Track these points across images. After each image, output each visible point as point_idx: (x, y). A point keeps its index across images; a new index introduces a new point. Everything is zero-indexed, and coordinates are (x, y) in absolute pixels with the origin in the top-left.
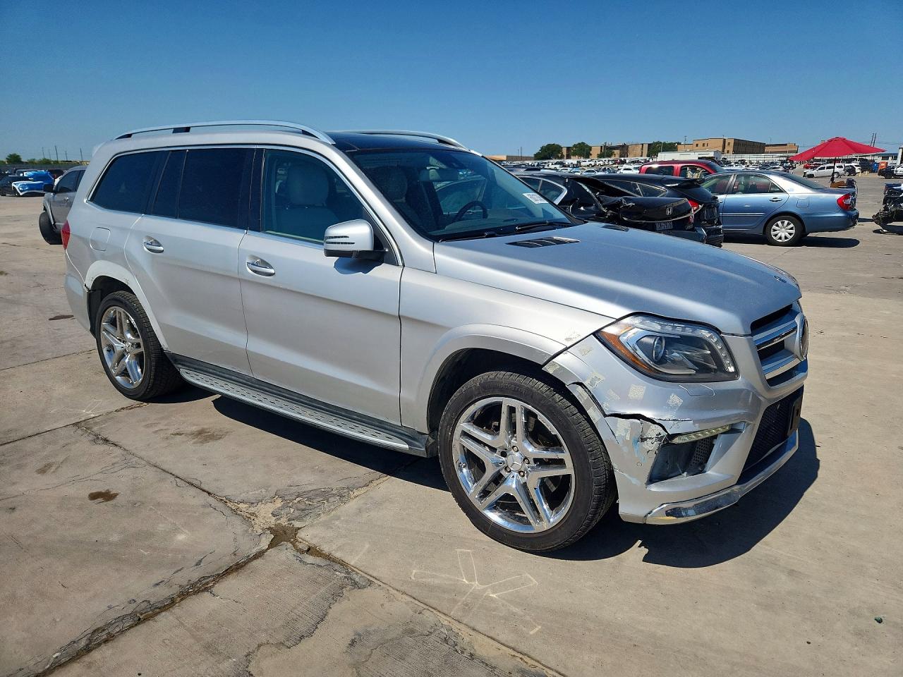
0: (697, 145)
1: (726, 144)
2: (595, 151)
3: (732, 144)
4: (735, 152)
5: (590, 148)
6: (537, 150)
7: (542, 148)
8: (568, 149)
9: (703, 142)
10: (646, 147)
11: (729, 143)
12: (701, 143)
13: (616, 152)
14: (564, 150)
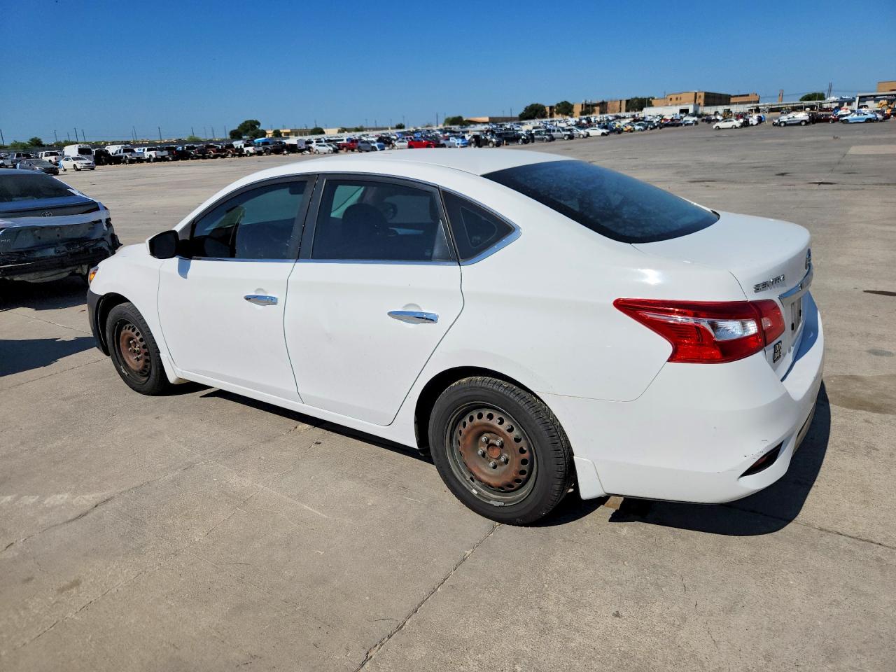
0: (671, 99)
1: (698, 97)
2: (577, 109)
3: (703, 97)
4: (707, 104)
5: (572, 106)
6: (521, 110)
7: (526, 109)
8: (551, 108)
9: (678, 96)
10: (624, 103)
11: (700, 97)
12: (674, 97)
13: (597, 109)
14: (548, 109)
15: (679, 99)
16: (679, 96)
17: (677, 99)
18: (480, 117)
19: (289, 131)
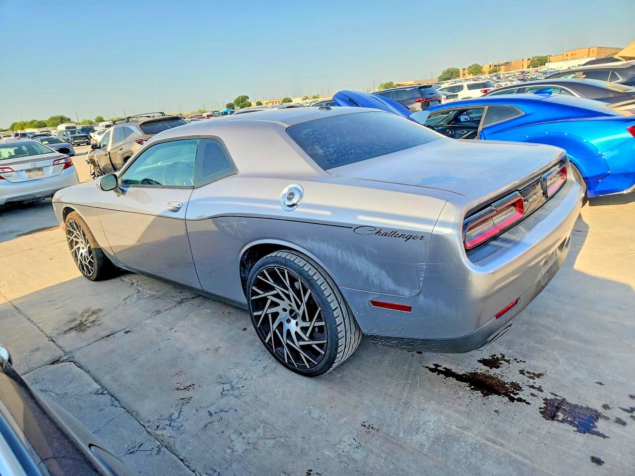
0: (567, 55)
1: (591, 53)
2: (486, 69)
3: (596, 51)
11: (593, 51)
12: (569, 53)
13: (503, 68)
14: (461, 71)
15: (574, 55)
16: (574, 52)
17: (572, 55)
18: (407, 81)
19: (268, 101)
